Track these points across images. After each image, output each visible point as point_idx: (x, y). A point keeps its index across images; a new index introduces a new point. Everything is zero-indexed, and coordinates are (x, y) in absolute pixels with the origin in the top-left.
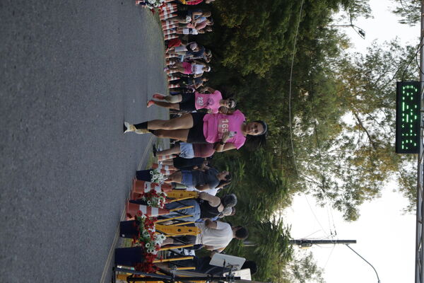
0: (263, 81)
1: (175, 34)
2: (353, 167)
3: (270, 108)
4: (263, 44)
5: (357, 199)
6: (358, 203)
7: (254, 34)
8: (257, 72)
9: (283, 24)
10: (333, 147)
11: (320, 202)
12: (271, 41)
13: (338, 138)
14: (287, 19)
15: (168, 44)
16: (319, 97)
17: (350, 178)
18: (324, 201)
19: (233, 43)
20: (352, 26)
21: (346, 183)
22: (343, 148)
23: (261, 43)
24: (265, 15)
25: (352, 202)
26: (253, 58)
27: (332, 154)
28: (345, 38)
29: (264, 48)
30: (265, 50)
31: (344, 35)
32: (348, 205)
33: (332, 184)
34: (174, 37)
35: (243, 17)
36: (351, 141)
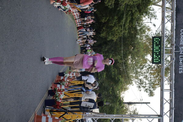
0: (116, 43)
1: (81, 24)
2: (152, 76)
3: (118, 53)
4: (115, 29)
5: (153, 88)
6: (154, 90)
7: (111, 25)
8: (113, 39)
9: (122, 21)
10: (144, 69)
11: (139, 89)
12: (118, 27)
13: (146, 65)
14: (124, 19)
15: (78, 28)
16: (137, 49)
17: (151, 80)
18: (141, 89)
19: (104, 28)
20: (151, 22)
21: (149, 82)
22: (148, 69)
23: (114, 28)
24: (116, 17)
25: (152, 89)
26: (112, 34)
27: (144, 71)
28: (149, 27)
29: (116, 30)
30: (116, 31)
31: (149, 26)
32: (150, 90)
33: (144, 82)
34: (80, 25)
35: (108, 18)
36: (151, 66)
